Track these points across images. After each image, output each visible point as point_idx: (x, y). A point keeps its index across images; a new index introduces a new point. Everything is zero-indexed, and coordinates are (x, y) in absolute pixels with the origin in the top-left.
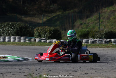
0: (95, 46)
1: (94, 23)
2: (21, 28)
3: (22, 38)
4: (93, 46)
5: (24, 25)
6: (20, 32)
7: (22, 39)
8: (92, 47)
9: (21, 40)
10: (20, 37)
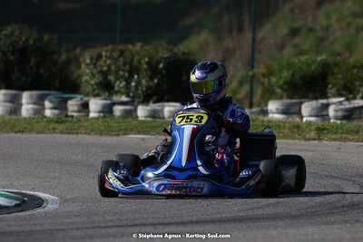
0: (357, 132)
1: (352, 30)
2: (23, 52)
3: (26, 97)
4: (348, 132)
5: (35, 40)
6: (16, 69)
7: (24, 100)
8: (344, 140)
9: (21, 105)
10: (14, 92)
